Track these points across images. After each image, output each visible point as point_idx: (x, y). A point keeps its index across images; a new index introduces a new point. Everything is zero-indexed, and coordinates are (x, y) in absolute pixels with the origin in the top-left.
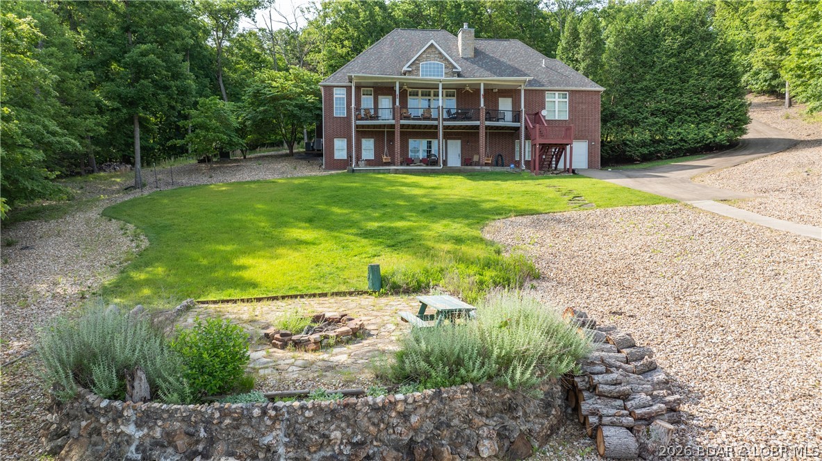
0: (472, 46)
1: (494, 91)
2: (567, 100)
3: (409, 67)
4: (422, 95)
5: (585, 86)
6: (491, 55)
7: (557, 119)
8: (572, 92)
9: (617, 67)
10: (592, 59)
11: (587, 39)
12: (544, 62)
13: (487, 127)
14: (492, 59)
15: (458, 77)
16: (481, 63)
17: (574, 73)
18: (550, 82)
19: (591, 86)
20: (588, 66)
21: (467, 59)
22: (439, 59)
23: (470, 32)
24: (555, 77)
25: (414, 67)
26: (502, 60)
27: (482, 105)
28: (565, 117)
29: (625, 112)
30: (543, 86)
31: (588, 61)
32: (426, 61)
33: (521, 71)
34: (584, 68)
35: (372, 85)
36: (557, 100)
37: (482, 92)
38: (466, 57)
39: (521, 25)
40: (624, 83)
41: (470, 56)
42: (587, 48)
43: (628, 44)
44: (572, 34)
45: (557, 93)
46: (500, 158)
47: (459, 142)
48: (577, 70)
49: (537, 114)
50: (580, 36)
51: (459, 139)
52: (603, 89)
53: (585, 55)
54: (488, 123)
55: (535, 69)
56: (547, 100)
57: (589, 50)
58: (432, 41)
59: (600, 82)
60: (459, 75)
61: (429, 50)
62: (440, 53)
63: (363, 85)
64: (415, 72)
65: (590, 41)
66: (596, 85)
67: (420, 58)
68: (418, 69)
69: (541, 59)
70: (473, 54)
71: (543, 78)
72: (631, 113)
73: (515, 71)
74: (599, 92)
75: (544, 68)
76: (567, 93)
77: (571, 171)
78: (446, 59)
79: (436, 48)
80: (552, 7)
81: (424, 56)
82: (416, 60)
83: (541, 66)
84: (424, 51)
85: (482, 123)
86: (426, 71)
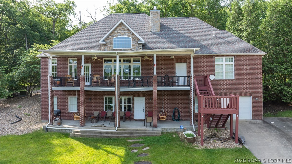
0: (158, 24)
1: (171, 57)
2: (233, 63)
3: (104, 41)
5: (249, 52)
6: (174, 29)
7: (224, 78)
8: (237, 57)
9: (272, 33)
10: (253, 29)
11: (248, 14)
12: (214, 32)
13: (159, 92)
14: (174, 32)
15: (143, 49)
16: (164, 35)
17: (239, 40)
18: (219, 49)
19: (255, 52)
20: (249, 34)
21: (154, 33)
22: (127, 34)
23: (157, 12)
24: (223, 44)
25: (108, 41)
26: (181, 32)
27: (155, 73)
28: (232, 77)
29: (281, 68)
30: (212, 52)
31: (249, 30)
32: (118, 36)
33: (196, 40)
34: (246, 36)
35: (76, 56)
36: (224, 63)
37: (155, 62)
38: (154, 31)
39: (209, 12)
40: (278, 46)
41: (157, 31)
42: (248, 21)
43: (281, 16)
44: (236, 12)
45: (224, 58)
46: (177, 111)
47: (143, 99)
48: (241, 37)
49: (206, 77)
50: (243, 12)
51: (143, 96)
52: (264, 54)
53: (247, 26)
54: (160, 88)
55: (206, 39)
56: (216, 63)
57: (250, 22)
58: (122, 21)
59: (259, 46)
60: (144, 46)
61: (120, 28)
62: (128, 29)
63: (69, 56)
64: (109, 45)
65: (251, 15)
66: (258, 50)
67: (113, 34)
68: (111, 42)
69: (212, 30)
70: (159, 29)
71: (213, 46)
72: (285, 69)
73: (191, 42)
74: (261, 56)
75: (214, 37)
76: (233, 57)
77: (237, 139)
78: (133, 34)
79: (125, 26)
80: (226, 2)
81: (116, 32)
82: (110, 35)
83: (212, 36)
84: (116, 29)
85: (155, 88)
86: (118, 44)
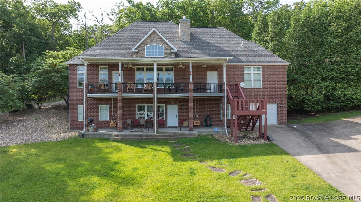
0: (189, 33)
1: (203, 66)
2: (261, 72)
3: (136, 49)
4: (147, 70)
5: (275, 62)
6: (203, 39)
7: (253, 87)
8: (264, 67)
9: (295, 45)
10: (278, 41)
11: (274, 26)
12: (242, 43)
14: (203, 42)
15: (176, 57)
16: (194, 45)
17: (265, 51)
18: (247, 59)
19: (279, 62)
20: (275, 45)
21: (184, 42)
22: (160, 43)
23: (187, 22)
24: (251, 55)
25: (140, 49)
26: (211, 42)
27: (191, 80)
28: (259, 85)
29: (303, 78)
30: (242, 62)
31: (274, 42)
32: (150, 44)
33: (225, 50)
34: (272, 47)
35: (108, 64)
36: (252, 72)
37: (191, 70)
38: (184, 40)
40: (301, 57)
41: (186, 40)
42: (274, 33)
43: (303, 30)
44: (262, 23)
45: (252, 67)
46: (208, 118)
47: (176, 106)
48: (267, 48)
49: (237, 85)
50: (269, 24)
51: (176, 104)
52: (288, 64)
53: (272, 37)
54: (196, 95)
55: (235, 49)
56: (245, 72)
57: (275, 34)
58: (154, 29)
59: (283, 57)
60: (176, 55)
61: (152, 36)
62: (161, 38)
63: (100, 64)
64: (141, 53)
65: (276, 28)
66: (283, 60)
67: (145, 42)
68: (143, 51)
69: (240, 41)
70: (189, 38)
71: (242, 56)
72: (307, 79)
73: (221, 52)
74: (285, 66)
75: (242, 48)
76: (261, 67)
78: (166, 43)
79: (158, 34)
80: (249, 10)
81: (148, 40)
82: (142, 43)
83: (240, 46)
84: (148, 37)
85: (191, 95)
86: (150, 52)
